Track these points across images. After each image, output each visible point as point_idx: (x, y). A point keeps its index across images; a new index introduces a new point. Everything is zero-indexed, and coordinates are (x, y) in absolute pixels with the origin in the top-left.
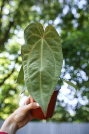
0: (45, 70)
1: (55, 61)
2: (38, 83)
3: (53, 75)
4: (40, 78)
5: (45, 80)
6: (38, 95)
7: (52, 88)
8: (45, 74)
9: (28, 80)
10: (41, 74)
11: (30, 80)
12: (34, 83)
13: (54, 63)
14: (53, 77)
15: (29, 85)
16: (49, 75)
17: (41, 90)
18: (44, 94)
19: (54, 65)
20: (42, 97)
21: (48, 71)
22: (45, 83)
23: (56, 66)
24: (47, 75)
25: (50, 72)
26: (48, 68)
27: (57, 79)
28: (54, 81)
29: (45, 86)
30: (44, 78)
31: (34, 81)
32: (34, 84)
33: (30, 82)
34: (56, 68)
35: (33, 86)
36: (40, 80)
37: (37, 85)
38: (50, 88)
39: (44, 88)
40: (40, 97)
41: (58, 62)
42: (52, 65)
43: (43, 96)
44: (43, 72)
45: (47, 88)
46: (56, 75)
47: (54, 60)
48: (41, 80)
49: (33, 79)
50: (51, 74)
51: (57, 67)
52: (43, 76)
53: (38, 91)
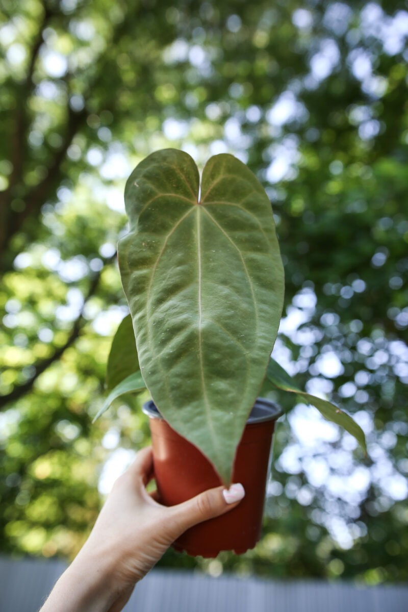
0: (218, 326)
1: (253, 287)
2: (191, 375)
3: (247, 340)
4: (200, 356)
5: (218, 361)
6: (198, 419)
7: (248, 389)
8: (216, 341)
9: (155, 366)
10: (200, 340)
11: (160, 366)
12: (178, 376)
13: (249, 296)
14: (248, 348)
15: (159, 386)
16: (232, 341)
17: (206, 400)
18: (219, 413)
19: (251, 304)
20: (211, 425)
21: (226, 326)
22: (218, 371)
23: (257, 306)
24: (226, 344)
25: (234, 332)
26: (229, 317)
27: (263, 354)
28: (255, 361)
29: (222, 385)
30: (216, 356)
31: (177, 369)
32: (179, 380)
33: (163, 374)
34: (257, 314)
35: (173, 389)
36: (198, 362)
37: (189, 382)
38: (241, 391)
39: (218, 392)
40: (202, 424)
41: (264, 291)
42: (244, 306)
43: (216, 419)
44: (207, 333)
45: (227, 392)
46: (260, 342)
47: (248, 286)
48: (201, 362)
49: (171, 360)
50: (239, 339)
51: (261, 311)
52: (211, 348)
53: (195, 404)
